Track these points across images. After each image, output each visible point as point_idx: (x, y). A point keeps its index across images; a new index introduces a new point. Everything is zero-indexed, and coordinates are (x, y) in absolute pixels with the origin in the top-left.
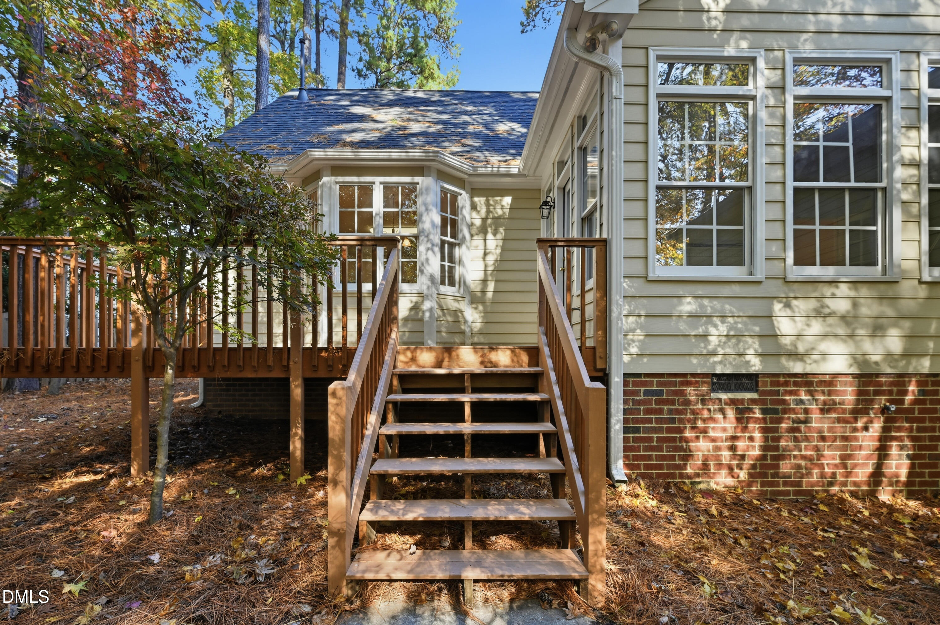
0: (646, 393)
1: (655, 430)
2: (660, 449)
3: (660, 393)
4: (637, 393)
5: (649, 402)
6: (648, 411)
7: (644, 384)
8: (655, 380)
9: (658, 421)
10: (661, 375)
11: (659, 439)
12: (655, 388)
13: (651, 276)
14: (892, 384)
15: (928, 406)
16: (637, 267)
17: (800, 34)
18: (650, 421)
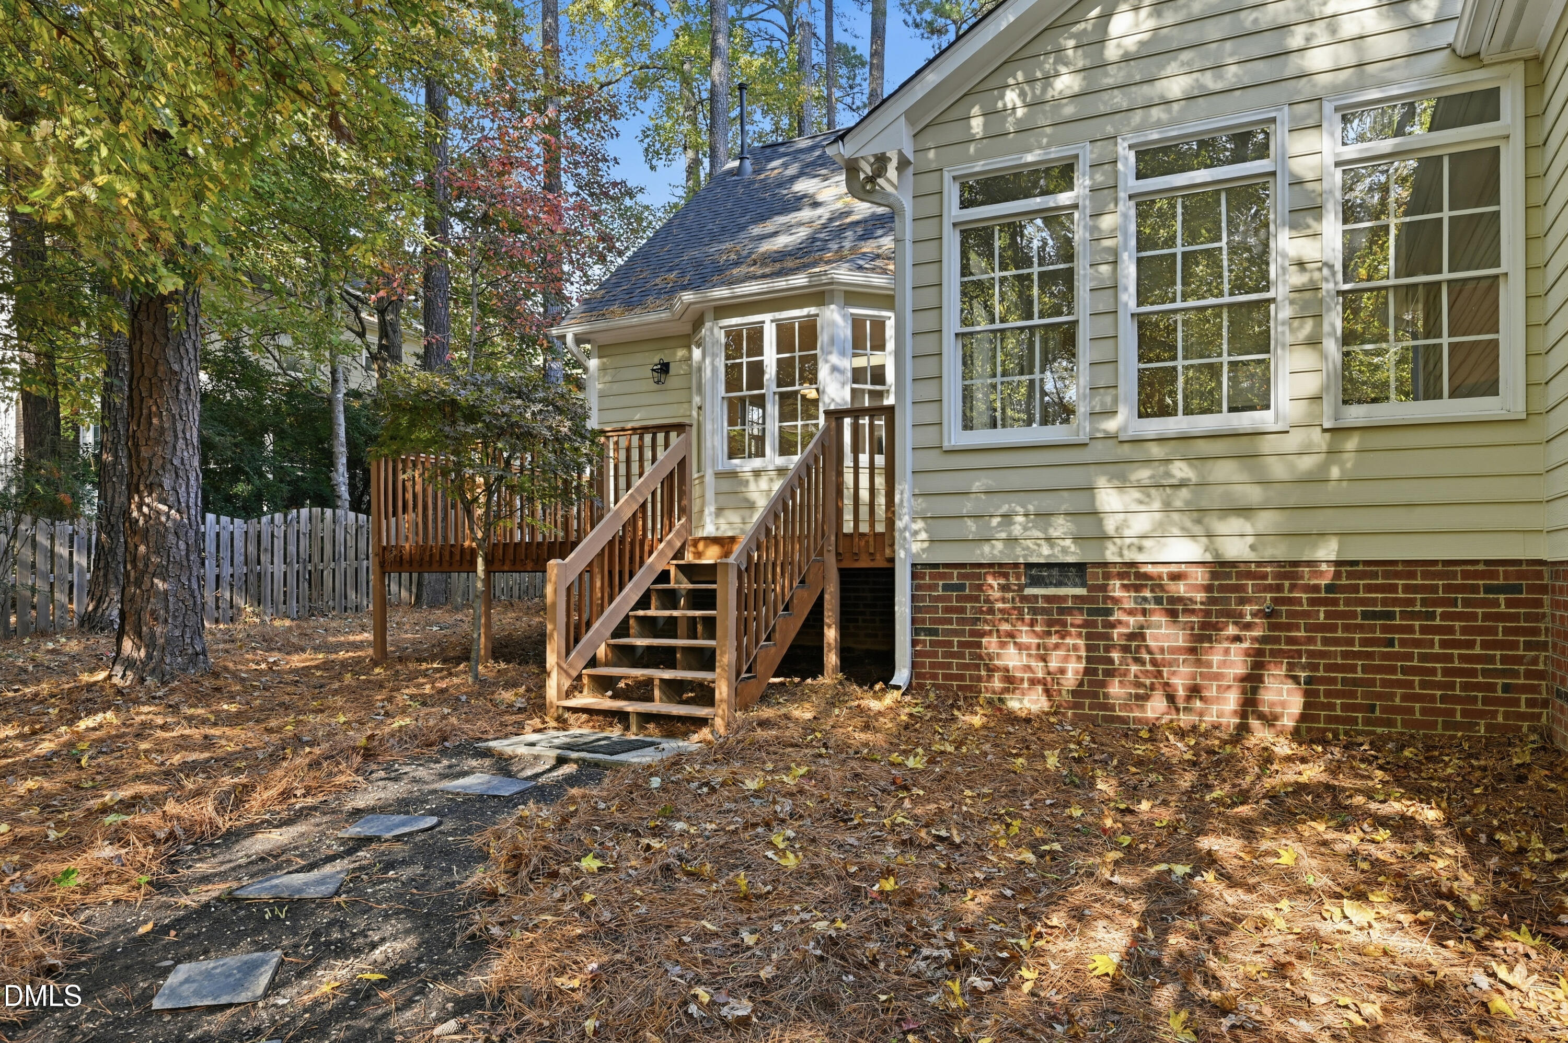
0: (946, 587)
1: (955, 633)
2: (961, 655)
3: (961, 587)
4: (934, 587)
5: (949, 599)
6: (947, 610)
7: (942, 576)
8: (955, 572)
9: (961, 621)
10: (963, 566)
11: (960, 644)
12: (955, 581)
13: (946, 445)
14: (1279, 576)
15: (1342, 608)
16: (929, 436)
17: (1131, 114)
18: (950, 622)
